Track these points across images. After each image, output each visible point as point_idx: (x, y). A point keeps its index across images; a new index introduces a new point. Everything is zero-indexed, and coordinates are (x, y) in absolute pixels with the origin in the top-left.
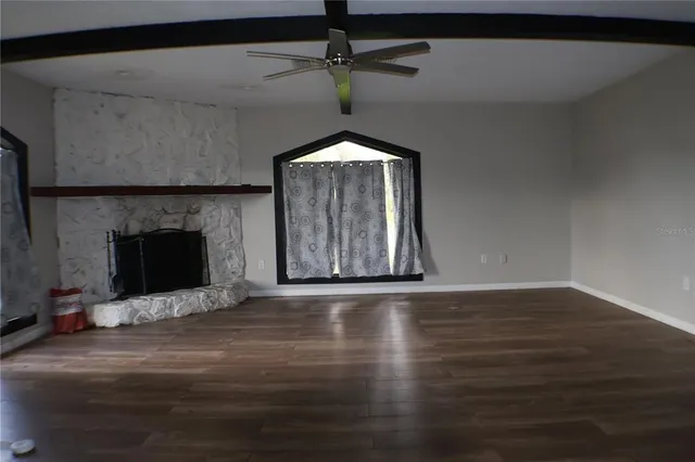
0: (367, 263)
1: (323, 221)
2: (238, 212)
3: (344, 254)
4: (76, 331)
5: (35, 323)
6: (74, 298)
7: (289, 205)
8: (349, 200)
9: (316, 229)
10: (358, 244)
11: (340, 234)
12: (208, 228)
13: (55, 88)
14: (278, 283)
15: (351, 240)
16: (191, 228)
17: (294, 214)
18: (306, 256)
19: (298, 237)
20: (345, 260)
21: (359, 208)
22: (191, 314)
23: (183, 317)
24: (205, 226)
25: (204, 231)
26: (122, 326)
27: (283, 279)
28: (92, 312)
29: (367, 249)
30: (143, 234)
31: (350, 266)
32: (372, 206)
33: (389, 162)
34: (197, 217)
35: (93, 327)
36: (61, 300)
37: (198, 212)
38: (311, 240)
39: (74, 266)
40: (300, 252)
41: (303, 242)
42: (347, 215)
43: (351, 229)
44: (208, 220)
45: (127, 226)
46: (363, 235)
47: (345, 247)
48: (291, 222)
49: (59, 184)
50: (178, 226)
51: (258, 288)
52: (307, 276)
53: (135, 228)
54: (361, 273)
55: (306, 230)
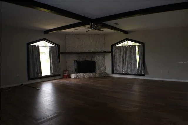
0: (131, 70)
1: (121, 60)
2: (104, 57)
3: (126, 68)
4: (67, 78)
5: (60, 76)
6: (67, 72)
7: (114, 56)
8: (128, 55)
9: (120, 62)
10: (129, 66)
11: (125, 63)
12: (97, 61)
13: (66, 34)
14: (112, 73)
15: (128, 65)
16: (93, 60)
17: (115, 58)
18: (118, 68)
19: (116, 63)
20: (126, 69)
21: (130, 57)
22: (89, 78)
23: (87, 78)
24: (96, 60)
25: (96, 61)
26: (75, 78)
27: (113, 73)
28: (71, 75)
29: (132, 67)
30: (82, 61)
31: (127, 71)
32: (133, 56)
33: (138, 45)
34: (94, 58)
35: (70, 78)
36: (65, 72)
37: (94, 57)
38: (119, 64)
39: (69, 66)
40: (117, 67)
41: (117, 64)
42: (127, 58)
43: (128, 62)
44: (97, 59)
45: (79, 60)
46: (131, 63)
47: (126, 66)
48: (115, 60)
49: (67, 52)
50: (90, 60)
51: (108, 74)
52: (118, 72)
53: (81, 60)
54: (130, 73)
55: (118, 62)
